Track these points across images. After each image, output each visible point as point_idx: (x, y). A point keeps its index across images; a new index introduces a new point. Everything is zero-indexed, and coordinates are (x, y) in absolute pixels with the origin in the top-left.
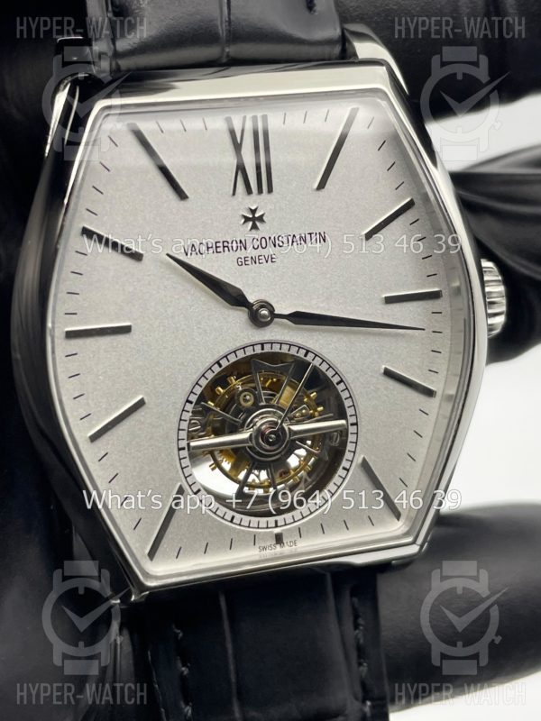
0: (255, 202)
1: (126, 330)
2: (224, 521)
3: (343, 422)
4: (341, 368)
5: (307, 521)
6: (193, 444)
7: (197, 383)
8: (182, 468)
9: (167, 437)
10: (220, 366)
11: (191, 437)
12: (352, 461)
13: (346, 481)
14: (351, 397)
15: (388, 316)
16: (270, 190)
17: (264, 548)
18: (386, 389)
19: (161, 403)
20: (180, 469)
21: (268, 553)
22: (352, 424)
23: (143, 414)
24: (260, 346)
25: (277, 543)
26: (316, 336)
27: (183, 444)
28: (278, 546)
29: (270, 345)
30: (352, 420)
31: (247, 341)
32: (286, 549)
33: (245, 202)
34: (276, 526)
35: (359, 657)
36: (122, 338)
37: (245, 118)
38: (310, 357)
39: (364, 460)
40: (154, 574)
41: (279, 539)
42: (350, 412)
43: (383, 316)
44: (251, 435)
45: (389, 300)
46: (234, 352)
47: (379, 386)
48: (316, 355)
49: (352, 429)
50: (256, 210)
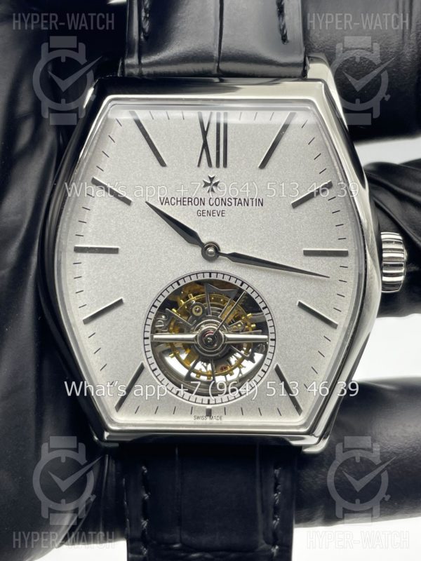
0: (213, 173)
1: (115, 251)
2: (171, 393)
3: (265, 337)
4: (266, 298)
5: (232, 404)
6: (155, 336)
7: (161, 294)
8: (145, 352)
9: (136, 328)
10: (179, 284)
11: (154, 331)
12: (269, 366)
13: (263, 379)
14: (272, 320)
15: (306, 264)
16: (225, 165)
17: (198, 418)
18: (300, 317)
19: (134, 305)
20: (143, 352)
21: (200, 421)
22: (272, 340)
23: (121, 310)
24: (208, 274)
25: (207, 416)
26: (250, 271)
27: (148, 335)
28: (208, 418)
29: (215, 274)
30: (272, 336)
31: (200, 270)
32: (214, 421)
33: (206, 172)
34: (209, 403)
35: (275, 513)
36: (112, 256)
37: (211, 113)
38: (244, 287)
39: (277, 367)
40: (117, 421)
41: (209, 413)
42: (271, 330)
43: (301, 265)
44: (196, 336)
45: (307, 253)
46: (190, 276)
47: (294, 314)
48: (249, 286)
49: (272, 343)
50: (213, 178)
